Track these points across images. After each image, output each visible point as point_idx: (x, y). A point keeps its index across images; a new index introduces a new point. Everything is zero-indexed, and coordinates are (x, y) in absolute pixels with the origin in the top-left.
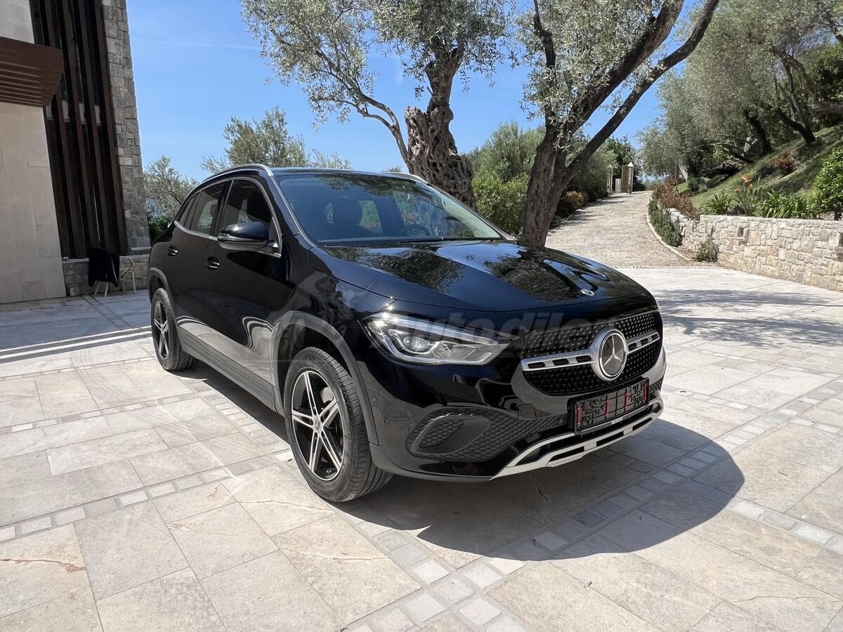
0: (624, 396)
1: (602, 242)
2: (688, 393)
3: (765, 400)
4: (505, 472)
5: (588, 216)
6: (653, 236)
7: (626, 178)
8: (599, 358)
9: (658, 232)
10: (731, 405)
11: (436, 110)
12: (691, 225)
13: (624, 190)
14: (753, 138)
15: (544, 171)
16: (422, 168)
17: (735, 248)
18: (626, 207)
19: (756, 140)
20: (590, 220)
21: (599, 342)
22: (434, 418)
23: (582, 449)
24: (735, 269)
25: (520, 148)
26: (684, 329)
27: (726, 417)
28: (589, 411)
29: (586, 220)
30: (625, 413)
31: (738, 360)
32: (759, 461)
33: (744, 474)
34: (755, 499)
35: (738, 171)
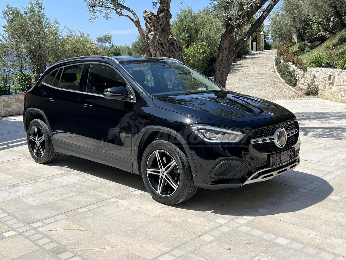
0: (286, 154)
1: (248, 84)
2: (308, 161)
3: (342, 162)
4: (247, 183)
5: (238, 67)
6: (279, 80)
7: (260, 41)
8: (277, 139)
9: (282, 77)
10: (327, 164)
11: (163, 13)
12: (302, 73)
13: (258, 49)
14: (335, 17)
15: (226, 49)
16: (155, 46)
17: (327, 87)
18: (261, 61)
19: (337, 19)
20: (240, 70)
21: (277, 133)
22: (220, 162)
23: (272, 175)
24: (328, 100)
25: (195, 24)
26: (303, 133)
27: (325, 169)
28: (275, 159)
29: (237, 70)
30: (287, 161)
31: (331, 146)
32: (339, 183)
33: (333, 187)
34: (337, 195)
35: (327, 39)
